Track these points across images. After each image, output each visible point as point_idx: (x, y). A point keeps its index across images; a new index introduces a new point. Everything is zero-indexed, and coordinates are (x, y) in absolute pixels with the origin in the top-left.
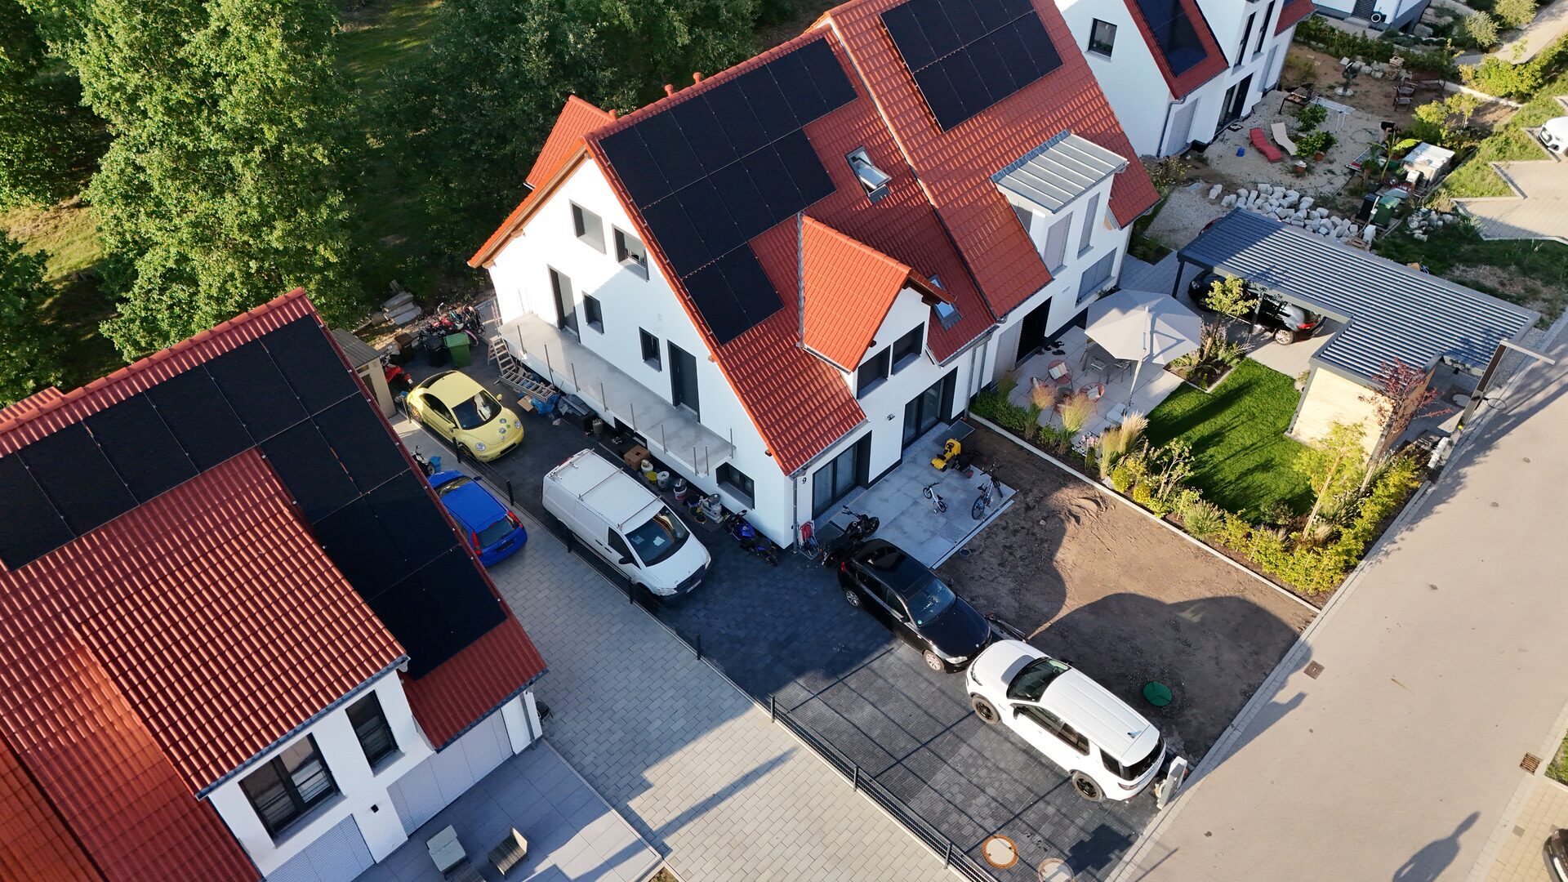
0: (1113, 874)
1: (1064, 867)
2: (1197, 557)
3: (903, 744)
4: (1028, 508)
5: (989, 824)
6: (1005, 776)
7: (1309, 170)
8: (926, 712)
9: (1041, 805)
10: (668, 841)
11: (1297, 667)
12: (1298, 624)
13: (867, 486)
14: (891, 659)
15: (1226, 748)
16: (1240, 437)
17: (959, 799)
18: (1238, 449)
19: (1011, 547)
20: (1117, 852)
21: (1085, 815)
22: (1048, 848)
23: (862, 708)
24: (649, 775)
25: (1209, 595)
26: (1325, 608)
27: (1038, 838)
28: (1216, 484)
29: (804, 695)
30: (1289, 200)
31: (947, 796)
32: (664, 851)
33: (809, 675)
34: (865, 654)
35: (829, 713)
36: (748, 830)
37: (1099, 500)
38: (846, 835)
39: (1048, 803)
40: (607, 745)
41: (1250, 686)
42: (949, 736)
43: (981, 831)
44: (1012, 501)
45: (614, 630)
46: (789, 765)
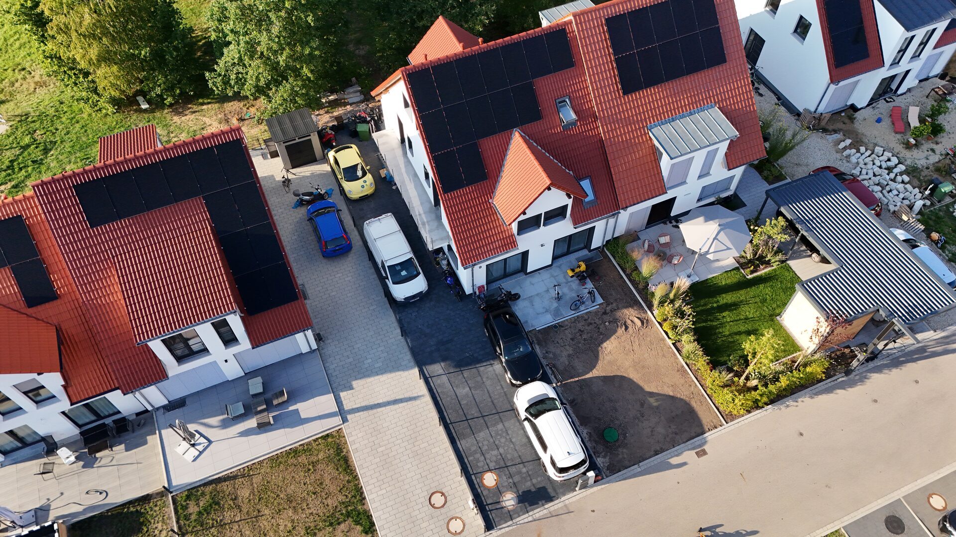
0: (535, 511)
1: (515, 499)
2: (678, 371)
3: (474, 412)
4: (605, 313)
5: (492, 465)
6: (512, 446)
7: (916, 146)
8: (492, 402)
9: (521, 466)
10: (349, 417)
11: (693, 449)
12: (709, 427)
13: (527, 274)
14: (490, 369)
15: (629, 474)
16: (749, 311)
17: (485, 448)
18: (742, 317)
19: (582, 331)
20: (543, 502)
21: (539, 479)
22: (513, 487)
23: (464, 388)
24: (355, 383)
25: (671, 394)
26: (730, 424)
27: (511, 480)
28: (715, 334)
29: (441, 371)
30: (889, 163)
31: (480, 445)
32: (345, 420)
33: (448, 362)
34: (479, 361)
35: (448, 385)
36: (385, 425)
37: (645, 321)
38: (426, 444)
39: (525, 467)
40: (343, 363)
41: (661, 449)
42: (497, 416)
43: (487, 467)
44: (598, 306)
45: (371, 308)
46: (418, 402)
